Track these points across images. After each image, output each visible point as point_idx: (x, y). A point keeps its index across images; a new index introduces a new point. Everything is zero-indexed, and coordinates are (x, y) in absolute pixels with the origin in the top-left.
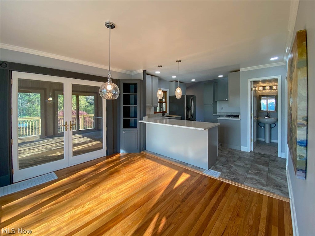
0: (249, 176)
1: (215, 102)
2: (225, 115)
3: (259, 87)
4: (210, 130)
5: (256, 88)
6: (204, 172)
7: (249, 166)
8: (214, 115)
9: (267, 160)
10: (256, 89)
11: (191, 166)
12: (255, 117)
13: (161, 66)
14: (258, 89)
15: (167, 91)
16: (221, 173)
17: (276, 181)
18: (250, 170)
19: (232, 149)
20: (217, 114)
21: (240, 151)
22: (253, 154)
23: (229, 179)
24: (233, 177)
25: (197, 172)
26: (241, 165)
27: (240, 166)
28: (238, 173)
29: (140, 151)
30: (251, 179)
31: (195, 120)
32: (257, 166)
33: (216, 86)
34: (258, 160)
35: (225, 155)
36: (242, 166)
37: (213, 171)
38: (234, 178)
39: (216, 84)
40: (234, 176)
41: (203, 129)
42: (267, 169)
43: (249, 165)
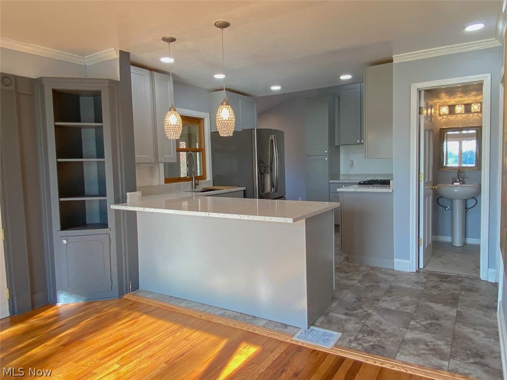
0: (409, 335)
1: (334, 150)
2: (358, 182)
3: (440, 106)
4: (312, 222)
5: (433, 111)
6: (297, 335)
7: (410, 309)
8: (330, 181)
9: (454, 290)
10: (431, 113)
11: (262, 323)
12: (429, 182)
13: (173, 40)
14: (438, 112)
15: (203, 119)
16: (340, 334)
17: (473, 343)
18: (414, 319)
19: (373, 268)
20: (339, 179)
21: (392, 272)
22: (422, 277)
23: (360, 348)
24: (370, 341)
25: (277, 338)
26: (392, 308)
27: (388, 311)
28: (383, 331)
29: (121, 294)
30: (414, 344)
31: (281, 197)
32: (431, 307)
33: (336, 106)
34: (435, 292)
35: (352, 286)
36: (394, 311)
37: (321, 330)
38: (372, 343)
39: (336, 98)
40: (373, 340)
41: (290, 220)
42: (453, 313)
43: (410, 307)
